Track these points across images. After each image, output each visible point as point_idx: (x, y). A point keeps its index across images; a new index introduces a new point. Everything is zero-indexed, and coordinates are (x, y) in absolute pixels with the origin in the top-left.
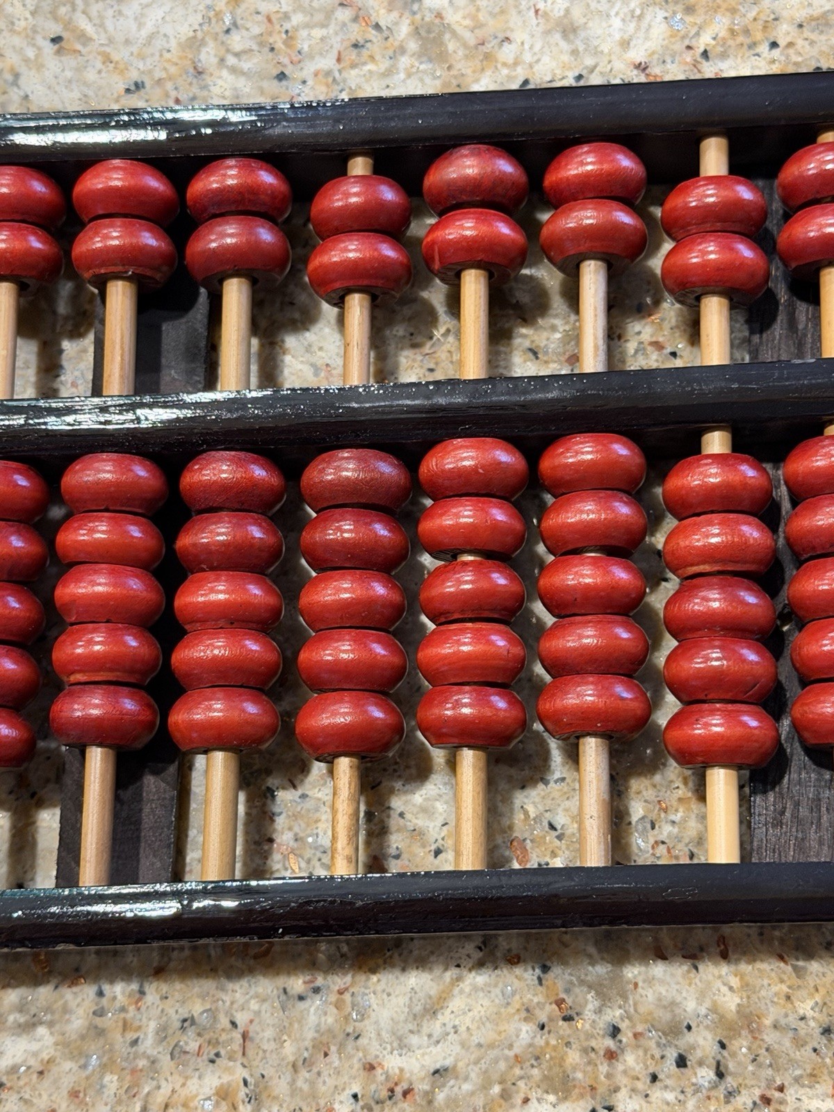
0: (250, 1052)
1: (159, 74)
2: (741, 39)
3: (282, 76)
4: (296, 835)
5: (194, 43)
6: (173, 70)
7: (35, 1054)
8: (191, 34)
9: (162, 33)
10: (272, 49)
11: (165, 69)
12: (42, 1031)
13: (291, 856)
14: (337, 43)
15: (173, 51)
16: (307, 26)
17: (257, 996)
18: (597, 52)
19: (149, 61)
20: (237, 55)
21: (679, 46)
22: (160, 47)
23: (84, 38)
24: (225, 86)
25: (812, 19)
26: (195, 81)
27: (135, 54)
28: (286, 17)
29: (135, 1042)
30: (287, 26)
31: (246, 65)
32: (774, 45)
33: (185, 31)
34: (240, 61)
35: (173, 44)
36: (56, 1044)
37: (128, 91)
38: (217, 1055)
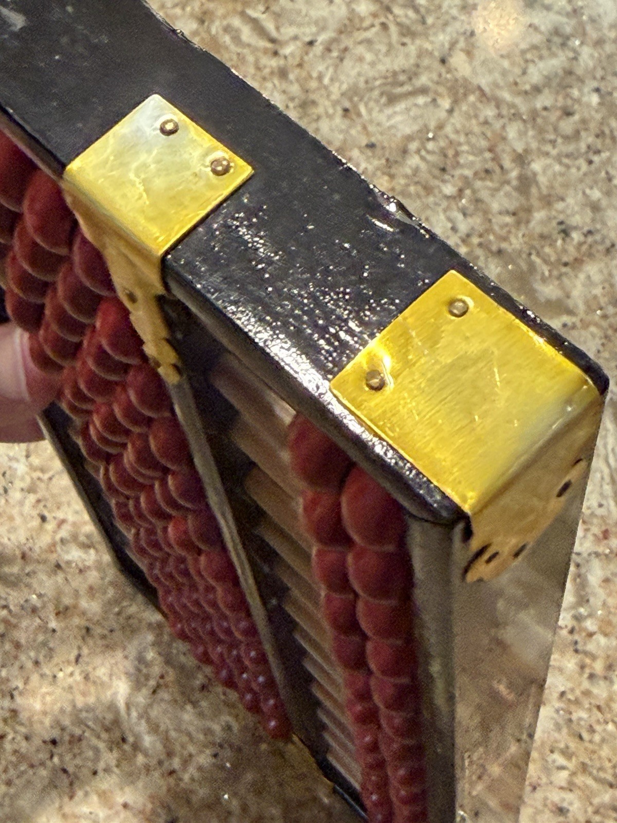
1: (385, 144)
5: (409, 138)
6: (393, 145)
8: (410, 133)
9: (397, 127)
10: (445, 156)
11: (390, 143)
14: (478, 166)
15: (398, 137)
16: (468, 152)
18: (604, 223)
19: (384, 137)
20: (428, 152)
23: (359, 115)
27: (379, 131)
28: (460, 144)
30: (459, 149)
31: (429, 157)
33: (408, 131)
34: (427, 154)
35: (399, 135)
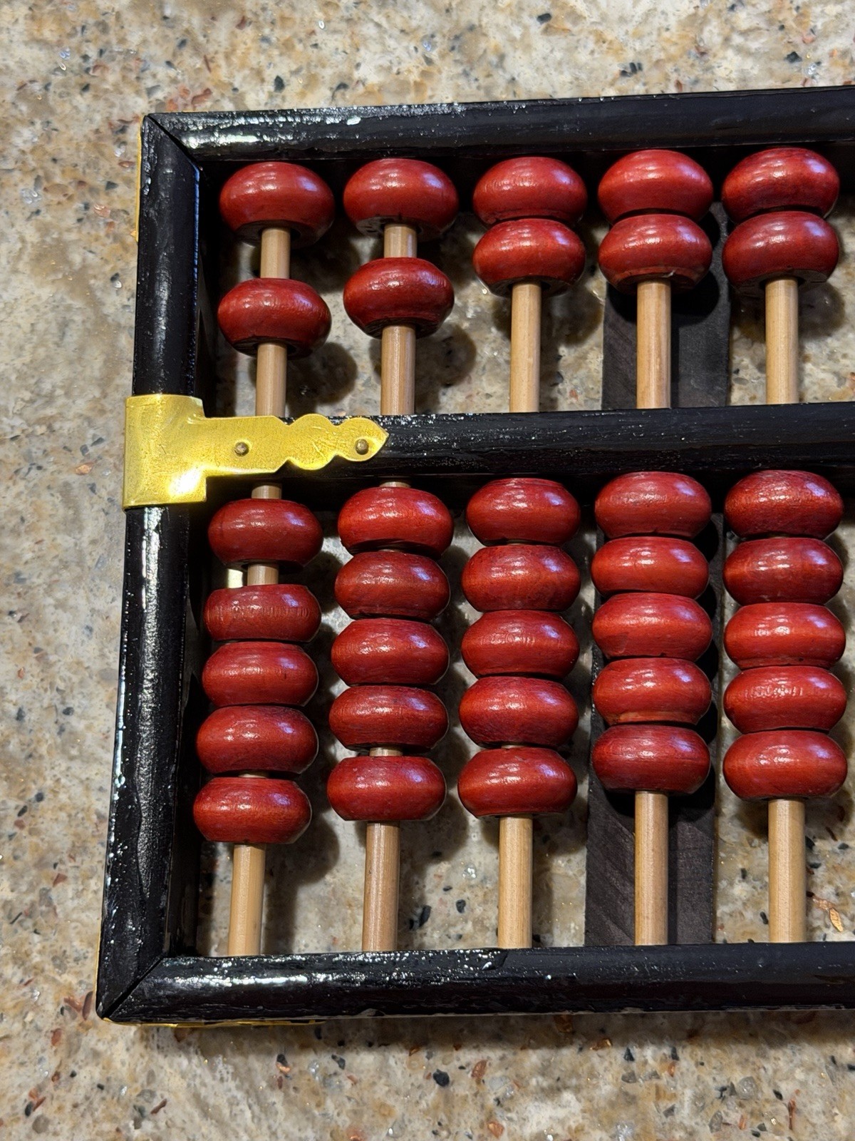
0: (798, 1125)
1: (657, 55)
3: (794, 57)
4: (837, 888)
5: (695, 21)
6: (673, 50)
7: (562, 1122)
8: (692, 11)
9: (659, 10)
10: (782, 27)
11: (664, 49)
12: (568, 1096)
13: (833, 912)
15: (673, 30)
17: (802, 1064)
19: (647, 40)
20: (745, 33)
22: (658, 25)
23: (576, 17)
24: (730, 67)
26: (697, 62)
27: (630, 33)
29: (670, 1112)
30: (798, 2)
31: (754, 45)
33: (685, 8)
34: (746, 40)
35: (673, 22)
36: (584, 1111)
37: (624, 73)
38: (762, 1128)
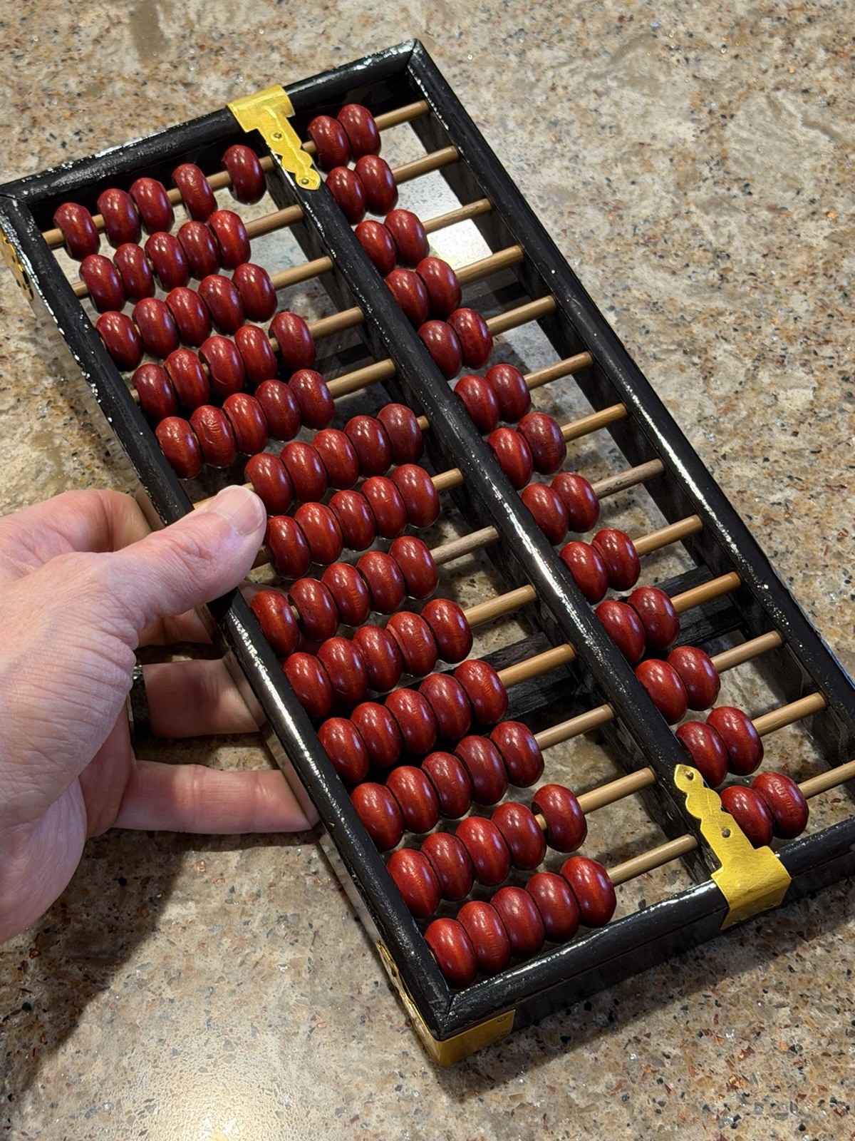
0: (317, 944)
2: (747, 453)
7: (183, 916)
12: (191, 904)
17: (329, 912)
21: (709, 449)
25: (792, 450)
29: (247, 923)
32: (766, 460)
36: (198, 913)
38: (297, 941)
